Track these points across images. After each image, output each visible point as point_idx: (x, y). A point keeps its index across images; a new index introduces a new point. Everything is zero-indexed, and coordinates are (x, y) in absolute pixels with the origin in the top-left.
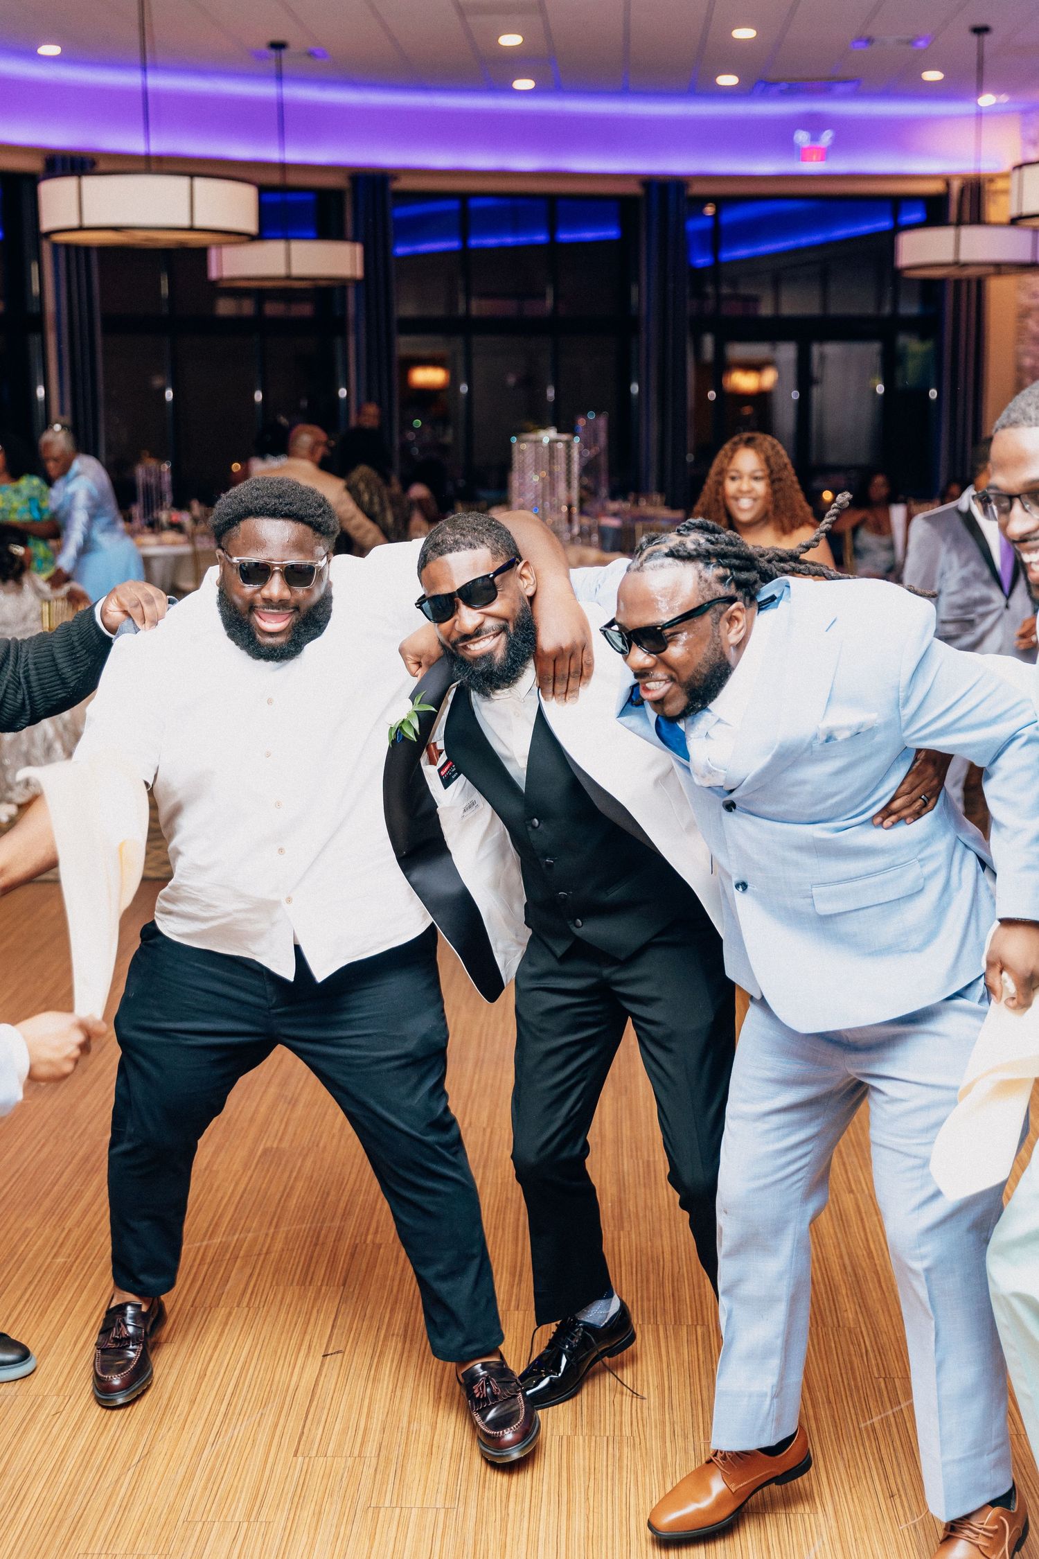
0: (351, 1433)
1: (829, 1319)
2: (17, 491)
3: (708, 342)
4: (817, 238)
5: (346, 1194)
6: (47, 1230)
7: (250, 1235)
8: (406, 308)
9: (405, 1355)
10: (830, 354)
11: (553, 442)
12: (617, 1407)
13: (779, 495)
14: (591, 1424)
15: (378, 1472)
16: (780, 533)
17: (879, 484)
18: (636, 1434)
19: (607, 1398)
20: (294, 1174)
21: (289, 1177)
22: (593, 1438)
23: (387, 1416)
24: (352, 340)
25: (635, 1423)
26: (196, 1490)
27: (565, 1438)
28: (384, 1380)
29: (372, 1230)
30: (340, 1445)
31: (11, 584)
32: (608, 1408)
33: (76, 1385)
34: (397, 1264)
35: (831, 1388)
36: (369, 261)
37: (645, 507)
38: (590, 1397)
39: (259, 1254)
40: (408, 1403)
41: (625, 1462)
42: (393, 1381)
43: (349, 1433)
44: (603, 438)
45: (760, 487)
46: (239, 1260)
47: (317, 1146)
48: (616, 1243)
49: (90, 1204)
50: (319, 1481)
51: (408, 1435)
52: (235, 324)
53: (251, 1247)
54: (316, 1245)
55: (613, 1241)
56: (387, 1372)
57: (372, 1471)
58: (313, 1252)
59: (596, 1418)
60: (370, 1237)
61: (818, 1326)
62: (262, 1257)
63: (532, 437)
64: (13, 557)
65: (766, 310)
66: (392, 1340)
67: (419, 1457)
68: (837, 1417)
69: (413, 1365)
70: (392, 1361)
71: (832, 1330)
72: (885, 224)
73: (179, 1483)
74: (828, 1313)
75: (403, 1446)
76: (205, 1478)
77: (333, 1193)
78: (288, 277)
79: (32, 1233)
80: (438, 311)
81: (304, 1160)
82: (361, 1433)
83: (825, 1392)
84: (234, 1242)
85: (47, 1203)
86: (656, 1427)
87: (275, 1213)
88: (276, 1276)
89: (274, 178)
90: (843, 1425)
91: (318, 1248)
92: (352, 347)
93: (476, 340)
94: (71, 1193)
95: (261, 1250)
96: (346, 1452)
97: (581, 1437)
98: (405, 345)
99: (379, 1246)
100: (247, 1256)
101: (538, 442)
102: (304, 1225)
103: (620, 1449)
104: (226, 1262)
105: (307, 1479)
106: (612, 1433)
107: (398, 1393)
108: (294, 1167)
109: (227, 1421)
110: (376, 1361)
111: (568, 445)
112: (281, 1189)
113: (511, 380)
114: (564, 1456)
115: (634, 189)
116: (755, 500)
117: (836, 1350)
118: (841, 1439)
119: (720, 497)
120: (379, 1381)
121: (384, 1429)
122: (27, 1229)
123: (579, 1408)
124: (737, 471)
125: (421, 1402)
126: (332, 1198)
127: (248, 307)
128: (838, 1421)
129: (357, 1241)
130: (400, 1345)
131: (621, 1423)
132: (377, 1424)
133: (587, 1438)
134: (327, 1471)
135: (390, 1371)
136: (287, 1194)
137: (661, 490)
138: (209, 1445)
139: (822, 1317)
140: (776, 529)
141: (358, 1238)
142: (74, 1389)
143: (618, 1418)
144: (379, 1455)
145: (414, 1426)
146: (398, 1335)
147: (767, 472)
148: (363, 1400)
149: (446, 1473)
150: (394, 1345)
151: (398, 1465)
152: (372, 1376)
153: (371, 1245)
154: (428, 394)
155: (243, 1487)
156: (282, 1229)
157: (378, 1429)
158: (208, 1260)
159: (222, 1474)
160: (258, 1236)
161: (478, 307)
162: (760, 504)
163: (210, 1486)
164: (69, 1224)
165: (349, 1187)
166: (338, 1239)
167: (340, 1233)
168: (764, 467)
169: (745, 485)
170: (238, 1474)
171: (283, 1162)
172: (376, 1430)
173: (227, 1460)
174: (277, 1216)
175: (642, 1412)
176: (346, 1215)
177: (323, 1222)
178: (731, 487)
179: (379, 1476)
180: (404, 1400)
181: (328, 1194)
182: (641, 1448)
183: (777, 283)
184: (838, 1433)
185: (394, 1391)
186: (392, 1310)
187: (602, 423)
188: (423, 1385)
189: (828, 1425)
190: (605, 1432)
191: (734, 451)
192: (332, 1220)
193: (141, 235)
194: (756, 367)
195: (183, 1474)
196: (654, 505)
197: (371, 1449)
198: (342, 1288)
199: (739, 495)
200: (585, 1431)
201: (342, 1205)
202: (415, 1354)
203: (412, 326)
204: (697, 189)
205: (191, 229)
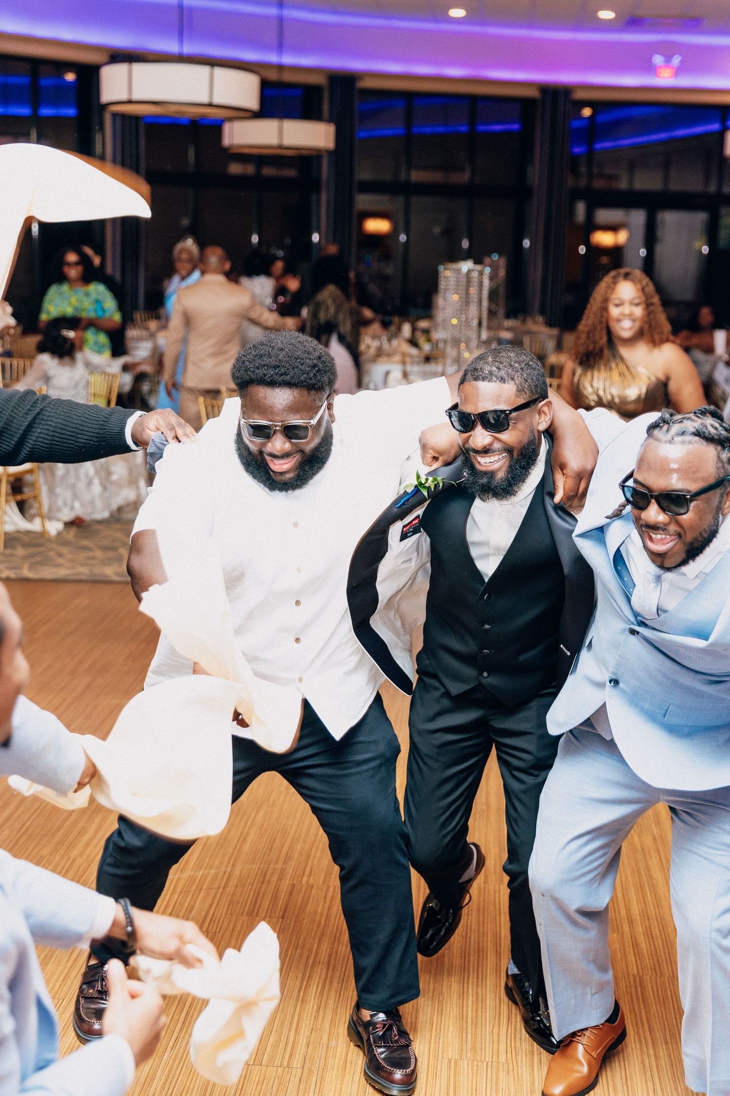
0: (282, 1045)
1: (666, 970)
2: (87, 294)
3: (581, 209)
4: (663, 136)
5: (289, 841)
6: (57, 858)
7: (213, 871)
8: (364, 174)
9: (328, 981)
10: (670, 219)
11: (469, 271)
12: (496, 1037)
13: (652, 317)
14: (474, 1049)
15: (302, 1082)
16: (651, 345)
17: (706, 315)
18: (510, 1062)
19: (488, 1029)
20: (249, 823)
21: (245, 826)
22: (476, 1063)
23: (311, 1032)
24: (324, 197)
25: (509, 1052)
26: (156, 1089)
27: (453, 1061)
28: (310, 1001)
29: (307, 873)
30: (272, 1057)
31: (67, 359)
32: (488, 1037)
33: (68, 990)
34: (325, 902)
35: (667, 1031)
36: (339, 137)
37: (530, 325)
38: (473, 1026)
39: (219, 888)
40: (328, 1023)
41: (501, 1084)
42: (317, 1003)
43: (281, 1046)
44: (502, 272)
45: (638, 311)
46: (203, 891)
47: (268, 800)
48: (497, 895)
49: (92, 839)
50: (254, 1087)
51: (327, 1051)
52: (241, 181)
53: (213, 880)
54: (263, 883)
55: (495, 893)
56: (313, 995)
57: (297, 1079)
58: (261, 887)
59: (478, 1044)
60: (305, 879)
61: (657, 976)
62: (221, 890)
63: (454, 266)
64: (66, 339)
65: (623, 185)
66: (318, 966)
67: (335, 1072)
68: (672, 1057)
69: (333, 990)
70: (318, 986)
71: (668, 980)
72: (715, 126)
73: (143, 1081)
74: (665, 965)
75: (323, 1059)
76: (164, 1078)
77: (278, 840)
78: (280, 147)
79: (45, 860)
80: (387, 176)
81: (257, 812)
82: (290, 1045)
83: (663, 1033)
84: (199, 877)
85: (59, 836)
86: (526, 1056)
87: (232, 854)
88: (231, 907)
89: (273, 76)
90: (677, 1064)
91: (264, 885)
92: (324, 201)
93: (414, 199)
94: (77, 829)
95: (220, 884)
96: (277, 1062)
97: (466, 1061)
98: (363, 201)
99: (312, 887)
100: (209, 889)
101: (459, 271)
102: (254, 866)
103: (497, 1074)
104: (192, 893)
105: (245, 1085)
106: (491, 1059)
107: (321, 1013)
108: (249, 817)
109: (185, 1029)
110: (305, 984)
111: (481, 273)
112: (239, 834)
113: (437, 230)
114: (452, 1077)
115: (533, 93)
116: (634, 321)
117: (672, 997)
118: (676, 1076)
119: (604, 320)
120: (306, 1001)
121: (308, 1044)
122: (41, 857)
123: (464, 1035)
124: (619, 299)
125: (339, 1023)
126: (277, 844)
127: (250, 169)
128: (673, 1060)
129: (295, 882)
130: (324, 971)
131: (498, 1050)
132: (303, 1040)
133: (470, 1061)
134: (261, 1079)
135: (316, 994)
136: (243, 839)
137: (542, 312)
138: (169, 1049)
139: (660, 967)
140: (648, 342)
141: (296, 879)
142: (67, 994)
143: (496, 1046)
144: (303, 1067)
145: (333, 1043)
146: (323, 963)
147: (643, 299)
148: (293, 1017)
149: (357, 1086)
150: (319, 973)
151: (319, 1076)
152: (301, 998)
153: (306, 885)
154: (376, 239)
155: (194, 1087)
156: (237, 868)
157: (304, 1044)
158: (179, 890)
159: (177, 1076)
160: (219, 873)
161: (417, 176)
162: (637, 325)
163: (167, 1085)
164: (74, 853)
165: (291, 835)
166: (280, 879)
167: (282, 873)
168: (641, 294)
169: (627, 309)
170: (190, 1077)
171: (242, 812)
172: (302, 1045)
173: (183, 1062)
174: (234, 857)
175: (515, 1042)
176: (287, 860)
177: (269, 864)
178: (614, 311)
179: (302, 1086)
180: (326, 1020)
181: (275, 841)
182: (513, 1075)
183: (632, 167)
184: (674, 1071)
185: (318, 1011)
186: (320, 940)
187: (503, 262)
188: (341, 1007)
189: (666, 1064)
190: (485, 1058)
191: (615, 282)
192: (276, 863)
193: (173, 109)
194: (613, 228)
195: (146, 1074)
196: (535, 322)
197: (297, 1062)
198: (281, 920)
199: (621, 317)
200: (469, 1055)
201: (285, 850)
202: (336, 980)
203: (368, 187)
204: (579, 95)
205: (210, 105)
